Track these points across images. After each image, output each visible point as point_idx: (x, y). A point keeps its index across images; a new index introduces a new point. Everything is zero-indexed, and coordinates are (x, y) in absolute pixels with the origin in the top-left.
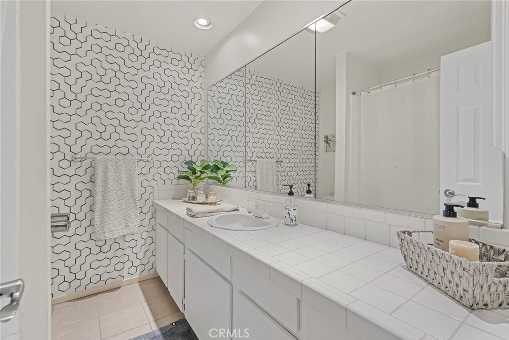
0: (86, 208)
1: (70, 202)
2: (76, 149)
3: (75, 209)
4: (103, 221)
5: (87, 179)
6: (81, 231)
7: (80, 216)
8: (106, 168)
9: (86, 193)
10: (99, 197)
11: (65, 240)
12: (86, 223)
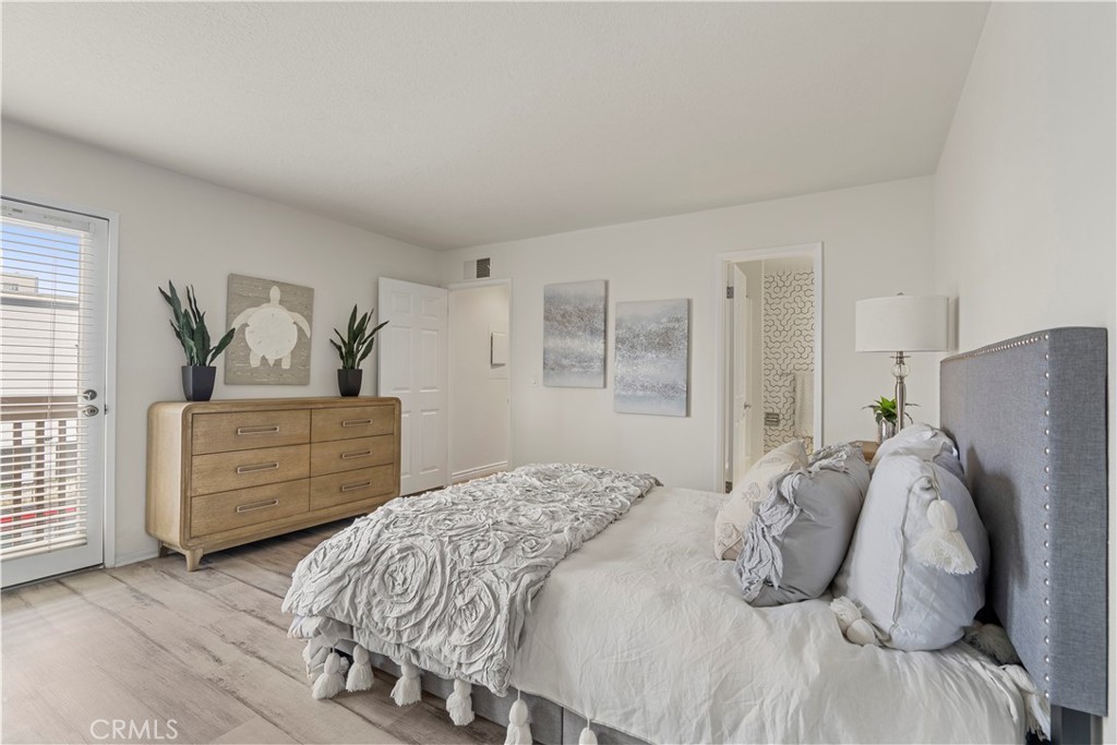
0: (790, 411)
1: (780, 405)
2: (784, 367)
3: (784, 411)
4: (800, 423)
5: (790, 389)
6: (787, 428)
7: (787, 417)
8: (803, 381)
9: (791, 400)
10: (798, 404)
11: (777, 433)
12: (790, 423)
